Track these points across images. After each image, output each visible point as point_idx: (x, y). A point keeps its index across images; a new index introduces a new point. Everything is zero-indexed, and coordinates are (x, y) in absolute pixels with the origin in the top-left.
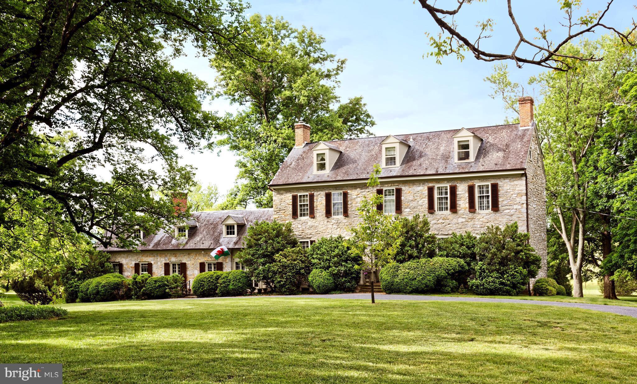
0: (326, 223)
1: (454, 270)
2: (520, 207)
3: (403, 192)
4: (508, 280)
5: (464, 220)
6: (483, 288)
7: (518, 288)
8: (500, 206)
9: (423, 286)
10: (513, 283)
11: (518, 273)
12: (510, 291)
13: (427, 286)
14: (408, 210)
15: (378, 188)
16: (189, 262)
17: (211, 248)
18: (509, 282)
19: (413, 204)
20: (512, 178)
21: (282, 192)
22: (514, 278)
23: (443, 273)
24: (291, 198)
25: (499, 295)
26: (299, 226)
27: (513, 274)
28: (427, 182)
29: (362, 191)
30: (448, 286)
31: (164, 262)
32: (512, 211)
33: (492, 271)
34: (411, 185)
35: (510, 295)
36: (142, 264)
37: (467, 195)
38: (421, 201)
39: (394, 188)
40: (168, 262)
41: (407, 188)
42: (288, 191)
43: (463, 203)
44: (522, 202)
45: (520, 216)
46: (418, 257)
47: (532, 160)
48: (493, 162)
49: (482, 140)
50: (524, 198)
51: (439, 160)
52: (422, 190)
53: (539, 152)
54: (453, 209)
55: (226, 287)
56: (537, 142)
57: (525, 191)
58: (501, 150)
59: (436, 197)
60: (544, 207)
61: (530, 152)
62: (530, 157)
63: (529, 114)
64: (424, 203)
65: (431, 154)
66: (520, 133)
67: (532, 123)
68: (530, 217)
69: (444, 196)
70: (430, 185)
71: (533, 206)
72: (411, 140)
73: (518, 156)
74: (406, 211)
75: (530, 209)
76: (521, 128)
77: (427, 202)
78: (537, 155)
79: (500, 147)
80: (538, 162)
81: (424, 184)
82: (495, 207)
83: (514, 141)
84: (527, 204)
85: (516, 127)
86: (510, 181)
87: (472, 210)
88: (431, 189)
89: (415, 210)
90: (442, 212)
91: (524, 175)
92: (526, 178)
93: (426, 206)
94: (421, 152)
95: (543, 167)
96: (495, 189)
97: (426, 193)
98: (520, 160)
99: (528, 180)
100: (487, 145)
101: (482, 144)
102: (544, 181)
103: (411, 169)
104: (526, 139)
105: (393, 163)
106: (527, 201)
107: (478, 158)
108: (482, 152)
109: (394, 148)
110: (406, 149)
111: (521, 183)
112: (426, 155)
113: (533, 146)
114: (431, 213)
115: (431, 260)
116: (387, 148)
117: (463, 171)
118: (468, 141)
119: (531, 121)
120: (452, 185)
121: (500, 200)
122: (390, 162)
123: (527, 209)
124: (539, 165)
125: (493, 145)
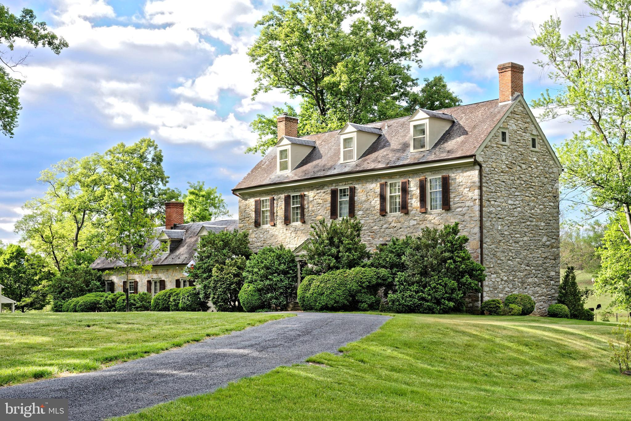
0: (285, 231)
1: (369, 282)
2: (472, 204)
3: (356, 191)
4: (429, 295)
5: (415, 223)
6: (400, 305)
7: (443, 304)
8: (451, 203)
9: (332, 302)
10: (436, 298)
11: (441, 285)
12: (433, 308)
13: (336, 302)
14: (360, 213)
15: (333, 188)
16: (168, 279)
17: (184, 263)
18: (430, 297)
19: (366, 206)
20: (465, 167)
21: (246, 197)
22: (436, 292)
23: (354, 286)
24: (254, 203)
25: (421, 313)
26: (261, 236)
27: (435, 287)
28: (380, 178)
29: (318, 191)
30: (365, 302)
31: (147, 280)
32: (464, 209)
33: (413, 284)
34: (364, 182)
35: (433, 313)
36: (130, 283)
37: (418, 191)
38: (374, 201)
39: (347, 187)
40: (150, 279)
41: (360, 185)
42: (252, 195)
43: (414, 203)
44: (474, 198)
45: (473, 215)
46: (338, 268)
47: (507, 143)
48: (448, 149)
49: (454, 122)
50: (477, 192)
51: (398, 151)
52: (375, 187)
53: (535, 132)
54: (404, 208)
55: (177, 305)
56: (528, 120)
57: (478, 184)
58: (465, 133)
59: (388, 195)
60: (552, 204)
61: (504, 134)
62: (504, 140)
63: (510, 85)
64: (376, 202)
65: (395, 143)
66: (496, 110)
67: (515, 96)
68: (493, 216)
69: (397, 194)
70: (383, 181)
71: (506, 202)
72: (386, 128)
73: (477, 140)
74: (359, 214)
75: (493, 206)
76: (500, 104)
77: (378, 202)
78: (528, 137)
79: (466, 129)
80: (534, 146)
81: (376, 180)
82: (446, 205)
83: (484, 121)
84: (481, 199)
85: (497, 103)
86: (462, 172)
87: (423, 210)
88: (383, 187)
89: (368, 212)
90: (394, 214)
91: (476, 163)
92: (481, 166)
93: (378, 207)
94: (387, 142)
95: (550, 152)
96: (446, 183)
97: (378, 190)
98: (476, 144)
99: (487, 169)
100: (455, 128)
101: (452, 126)
102: (555, 170)
103: (366, 163)
104: (498, 117)
105: (351, 157)
106: (481, 196)
107: (436, 145)
108: (446, 137)
109: (351, 138)
110: (374, 139)
111: (474, 174)
112: (389, 145)
113: (512, 126)
114: (384, 216)
115: (348, 270)
116: (345, 140)
117: (412, 162)
118: (423, 125)
119: (513, 94)
120: (404, 180)
121: (452, 196)
122: (348, 155)
123: (481, 206)
124: (536, 149)
125: (461, 127)
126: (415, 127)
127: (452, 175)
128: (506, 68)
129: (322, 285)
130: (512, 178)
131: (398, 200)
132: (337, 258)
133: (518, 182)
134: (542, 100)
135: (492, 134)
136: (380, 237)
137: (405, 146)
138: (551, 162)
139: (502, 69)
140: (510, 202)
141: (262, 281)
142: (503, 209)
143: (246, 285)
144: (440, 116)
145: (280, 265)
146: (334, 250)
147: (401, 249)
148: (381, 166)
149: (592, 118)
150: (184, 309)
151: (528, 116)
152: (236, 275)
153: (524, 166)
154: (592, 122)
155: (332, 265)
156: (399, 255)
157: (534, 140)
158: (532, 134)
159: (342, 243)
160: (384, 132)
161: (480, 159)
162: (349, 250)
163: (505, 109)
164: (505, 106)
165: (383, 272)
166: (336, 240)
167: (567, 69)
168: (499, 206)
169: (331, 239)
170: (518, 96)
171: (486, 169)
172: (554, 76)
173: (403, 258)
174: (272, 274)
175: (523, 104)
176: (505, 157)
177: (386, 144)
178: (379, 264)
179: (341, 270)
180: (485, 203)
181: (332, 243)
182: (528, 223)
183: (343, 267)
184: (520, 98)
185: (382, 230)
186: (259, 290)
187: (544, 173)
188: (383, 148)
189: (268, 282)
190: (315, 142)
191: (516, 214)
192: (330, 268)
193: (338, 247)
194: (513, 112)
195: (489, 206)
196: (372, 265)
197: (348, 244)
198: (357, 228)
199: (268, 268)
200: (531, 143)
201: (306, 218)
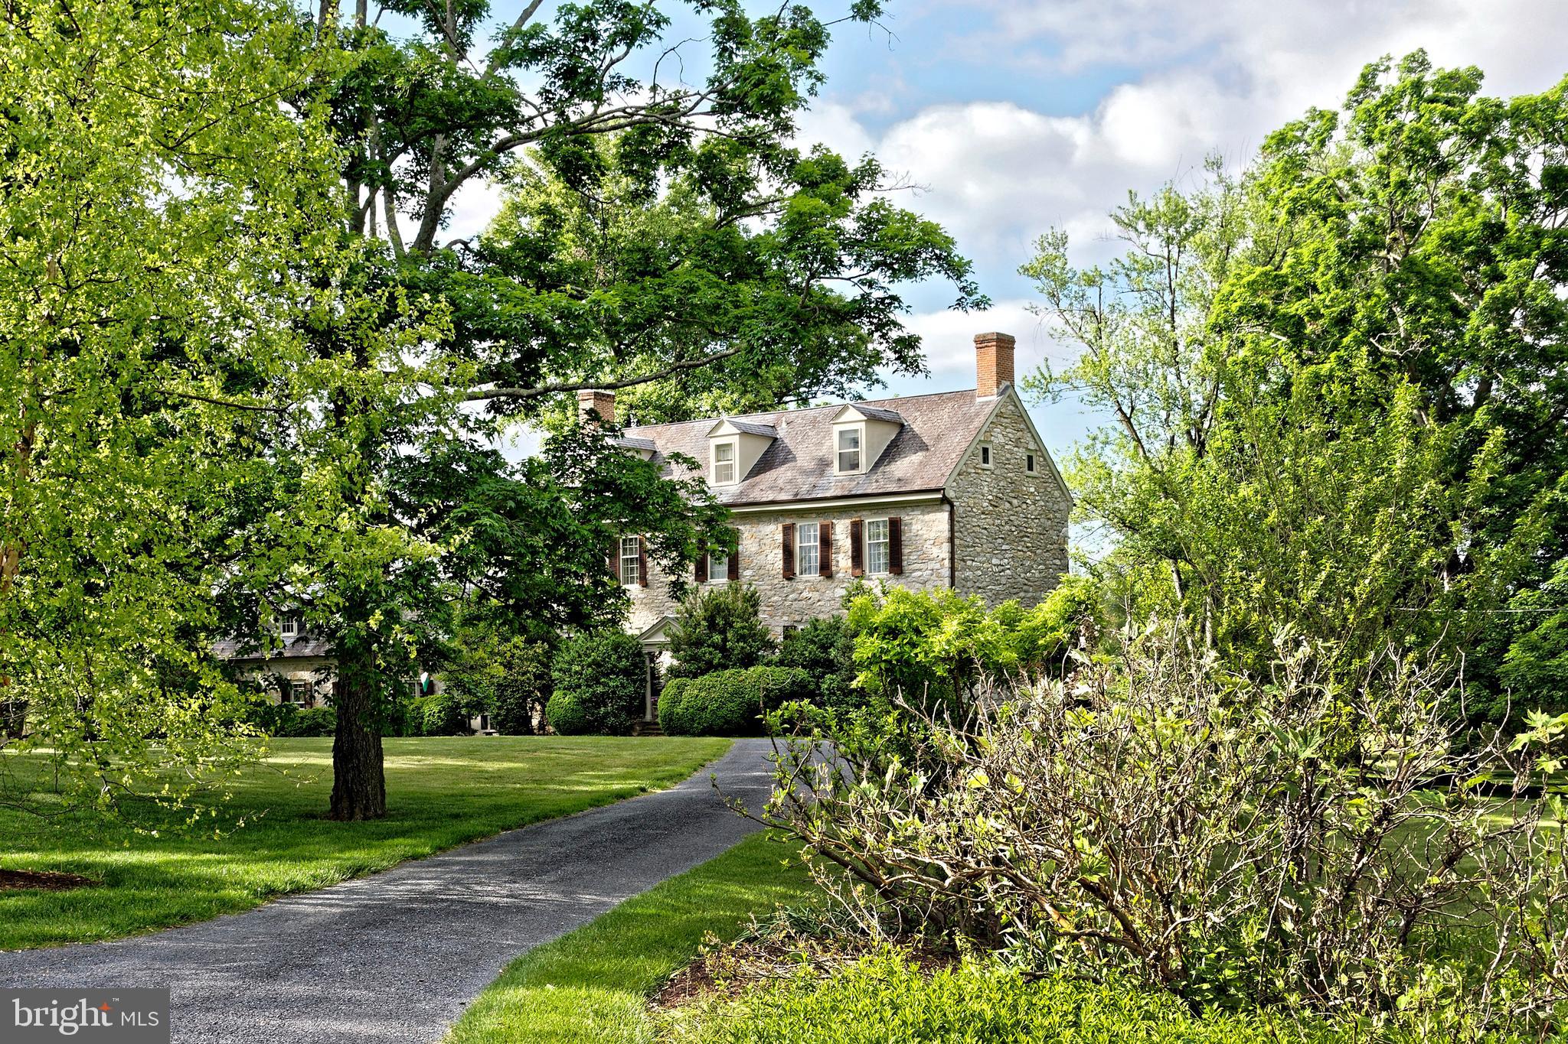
2: (938, 566)
3: (740, 536)
8: (905, 563)
9: (719, 722)
14: (748, 573)
19: (758, 561)
20: (927, 506)
28: (781, 516)
32: (925, 573)
34: (756, 521)
37: (849, 541)
38: (772, 554)
41: (748, 527)
43: (842, 561)
44: (941, 555)
46: (725, 667)
47: (990, 465)
48: (898, 474)
49: (902, 426)
50: (946, 547)
51: (811, 473)
52: (774, 531)
53: (1032, 446)
54: (826, 569)
55: (419, 727)
56: (1022, 426)
57: (947, 534)
58: (924, 447)
59: (797, 545)
60: (1058, 562)
61: (985, 451)
62: (986, 460)
63: (994, 369)
64: (776, 558)
65: (804, 457)
66: (973, 410)
67: (1002, 387)
68: (969, 584)
69: (812, 544)
70: (788, 522)
71: (989, 561)
72: (784, 425)
73: (944, 461)
74: (746, 574)
75: (970, 568)
76: (978, 400)
77: (781, 556)
78: (1022, 454)
79: (925, 440)
80: (1030, 468)
81: (776, 520)
82: (896, 564)
83: (953, 429)
84: (952, 559)
85: (973, 397)
86: (923, 514)
87: (858, 572)
88: (788, 531)
89: (762, 572)
90: (805, 577)
91: (945, 500)
92: (952, 506)
93: (780, 564)
94: (790, 452)
95: (1055, 477)
96: (895, 530)
97: (779, 538)
98: (944, 469)
99: (961, 510)
100: (906, 437)
101: (900, 433)
102: (1062, 506)
103: (757, 490)
104: (977, 423)
105: (729, 477)
106: (952, 553)
107: (877, 465)
108: (891, 453)
109: (730, 445)
110: (764, 446)
111: (942, 518)
112: (794, 459)
113: (998, 437)
114: (789, 579)
115: (743, 671)
116: (718, 447)
117: (839, 493)
118: (856, 431)
119: (998, 383)
120: (826, 522)
121: (906, 551)
122: (724, 473)
123: (953, 569)
124: (1034, 473)
125: (915, 436)
126: (841, 433)
127: (906, 518)
128: (989, 341)
129: (703, 694)
130: (998, 522)
131: (813, 554)
132: (722, 648)
133: (1007, 527)
134: (1039, 377)
135: (969, 453)
136: (784, 614)
137: (823, 464)
138: (1057, 493)
139: (981, 342)
140: (995, 561)
141: (588, 686)
142: (984, 573)
143: (557, 694)
144: (882, 415)
145: (620, 658)
146: (717, 638)
147: (826, 636)
148: (783, 496)
149: (1120, 409)
150: (431, 733)
151: (1020, 419)
152: (537, 677)
153: (1015, 502)
154: (1119, 416)
155: (716, 661)
156: (825, 648)
157: (1030, 458)
158: (1028, 449)
159: (731, 626)
160: (782, 432)
161: (951, 494)
162: (742, 638)
163: (988, 410)
164: (987, 403)
165: (801, 673)
166: (720, 621)
167: (1078, 320)
168: (978, 569)
169: (711, 620)
170: (1007, 388)
171: (959, 512)
172: (1056, 335)
173: (833, 652)
174: (607, 675)
175: (1015, 401)
176: (987, 488)
177: (788, 457)
178: (793, 661)
179: (733, 671)
180: (958, 565)
181: (712, 626)
182: (1022, 594)
183: (734, 665)
184: (1010, 391)
185: (787, 603)
186: (583, 702)
187: (1046, 512)
188: (783, 463)
189: (600, 689)
190: (653, 442)
191: (1003, 581)
192: (710, 667)
193: (723, 632)
194: (1000, 415)
195: (964, 569)
196: (781, 663)
197: (743, 628)
198: (753, 601)
199: (599, 665)
200: (1026, 463)
201: (649, 577)
